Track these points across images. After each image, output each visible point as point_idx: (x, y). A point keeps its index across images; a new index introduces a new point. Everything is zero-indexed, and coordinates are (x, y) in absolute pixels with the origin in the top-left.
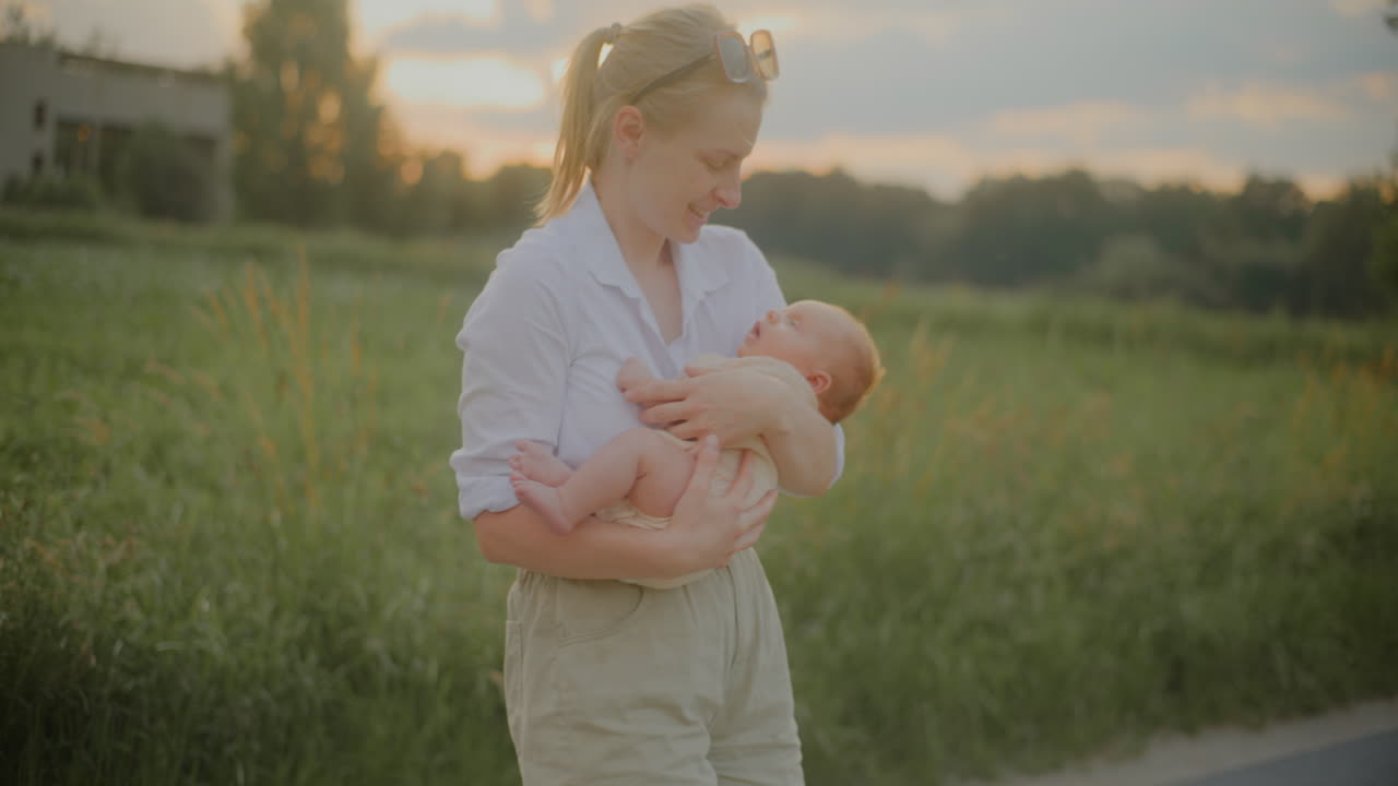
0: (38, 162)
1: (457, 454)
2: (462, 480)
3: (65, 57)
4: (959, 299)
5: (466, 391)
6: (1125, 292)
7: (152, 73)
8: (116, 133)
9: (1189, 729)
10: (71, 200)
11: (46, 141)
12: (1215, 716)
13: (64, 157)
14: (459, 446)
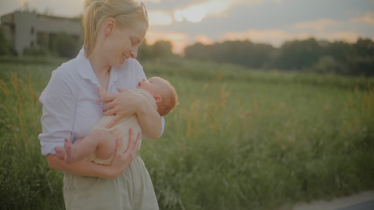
0: (32, 44)
1: (40, 135)
2: (42, 143)
3: (39, 16)
4: (276, 74)
5: (44, 115)
6: (320, 72)
7: (62, 19)
8: (52, 35)
9: (308, 201)
10: (41, 53)
11: (34, 38)
12: (316, 197)
13: (39, 42)
14: (42, 133)
